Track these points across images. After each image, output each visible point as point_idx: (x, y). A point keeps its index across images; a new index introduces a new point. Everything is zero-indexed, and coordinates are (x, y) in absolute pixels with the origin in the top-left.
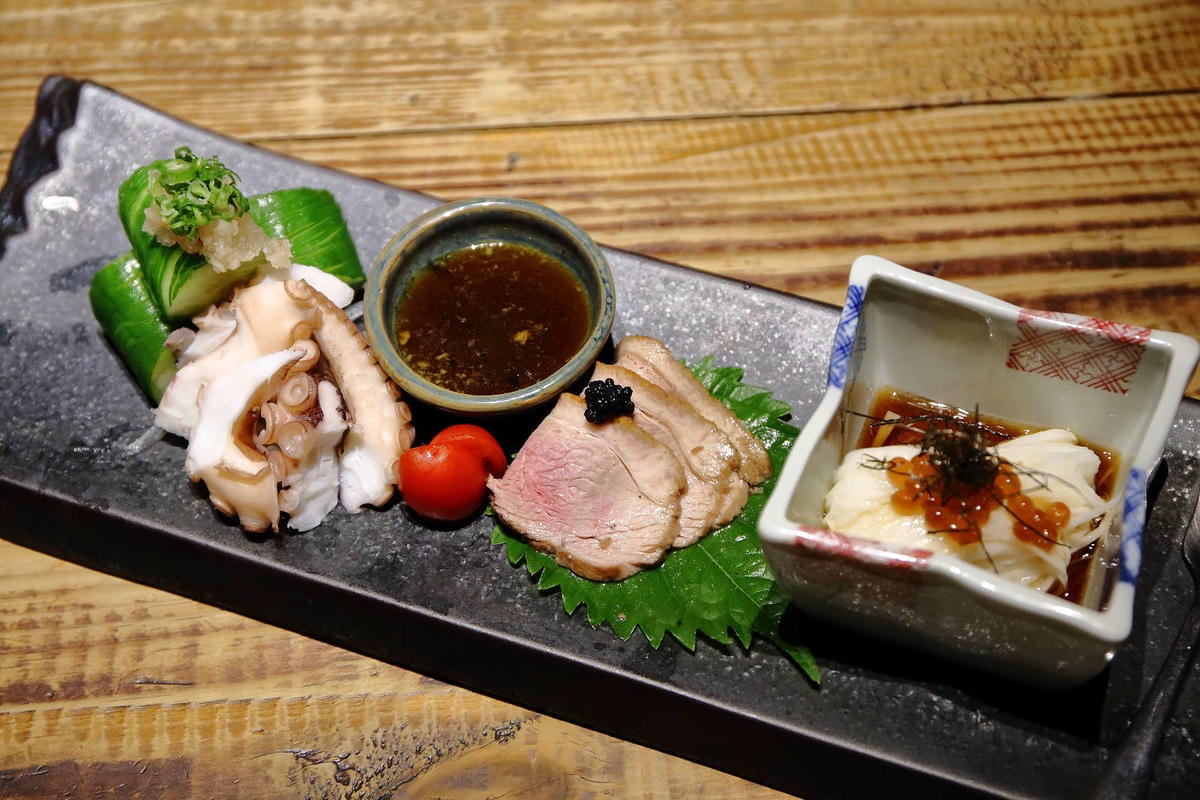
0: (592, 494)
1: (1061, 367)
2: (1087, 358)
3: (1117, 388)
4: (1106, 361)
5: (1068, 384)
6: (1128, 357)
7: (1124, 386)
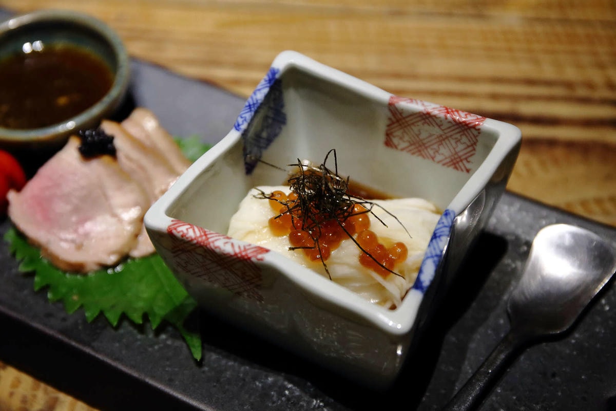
0: (76, 210)
1: (423, 147)
2: (442, 140)
3: (463, 167)
4: (453, 142)
5: (427, 162)
6: (469, 141)
7: (468, 166)
